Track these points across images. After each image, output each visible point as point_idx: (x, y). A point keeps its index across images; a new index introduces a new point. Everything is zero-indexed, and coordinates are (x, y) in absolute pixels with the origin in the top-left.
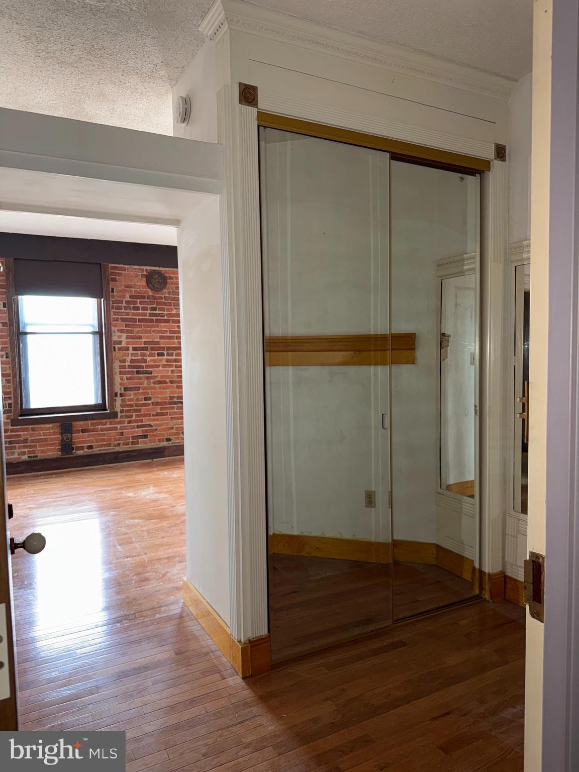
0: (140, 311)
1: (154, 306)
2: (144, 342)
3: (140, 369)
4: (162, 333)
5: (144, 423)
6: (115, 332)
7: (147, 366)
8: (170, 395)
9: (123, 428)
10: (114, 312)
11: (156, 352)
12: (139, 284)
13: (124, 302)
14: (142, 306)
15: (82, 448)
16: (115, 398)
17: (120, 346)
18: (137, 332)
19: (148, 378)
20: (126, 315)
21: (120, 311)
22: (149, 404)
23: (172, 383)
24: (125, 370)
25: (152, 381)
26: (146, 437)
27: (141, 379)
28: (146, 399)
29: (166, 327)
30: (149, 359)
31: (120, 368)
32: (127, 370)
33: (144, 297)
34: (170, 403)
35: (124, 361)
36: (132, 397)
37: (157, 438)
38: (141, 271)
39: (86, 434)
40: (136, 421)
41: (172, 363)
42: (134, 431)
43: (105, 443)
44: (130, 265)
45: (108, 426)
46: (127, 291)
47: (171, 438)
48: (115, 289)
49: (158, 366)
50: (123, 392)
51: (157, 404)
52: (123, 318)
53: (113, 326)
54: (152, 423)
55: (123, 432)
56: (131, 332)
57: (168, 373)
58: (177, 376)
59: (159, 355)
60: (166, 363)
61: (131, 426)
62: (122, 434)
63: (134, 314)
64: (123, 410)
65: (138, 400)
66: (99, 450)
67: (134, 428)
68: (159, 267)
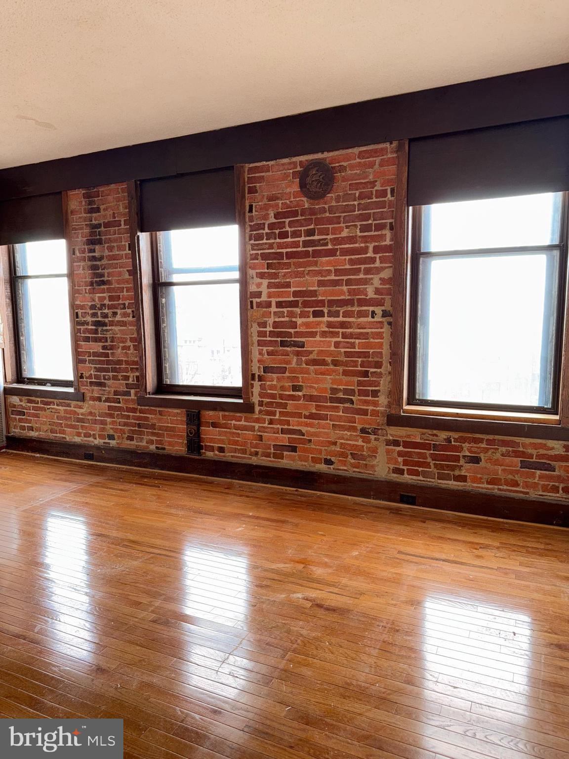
0: (289, 240)
1: (312, 227)
2: (294, 292)
3: (286, 339)
4: (322, 277)
5: (291, 427)
6: (253, 278)
7: (298, 334)
8: (331, 386)
9: (263, 429)
10: (251, 245)
11: (311, 310)
12: (288, 190)
13: (266, 226)
14: (293, 229)
15: (212, 449)
16: (252, 382)
17: (258, 300)
18: (284, 276)
19: (298, 354)
20: (268, 249)
21: (261, 242)
22: (297, 398)
23: (335, 365)
24: (265, 339)
25: (304, 359)
26: (294, 449)
27: (288, 355)
28: (295, 388)
29: (329, 263)
30: (299, 321)
31: (258, 337)
32: (269, 339)
33: (295, 214)
34: (332, 400)
35: (264, 325)
36: (275, 383)
37: (311, 456)
38: (292, 166)
39: (218, 429)
40: (280, 422)
41: (337, 330)
42: (277, 438)
43: (239, 447)
44: (276, 159)
45: (243, 423)
46: (272, 206)
47: (333, 459)
48: (254, 204)
49: (313, 335)
50: (262, 373)
51: (311, 398)
52: (264, 253)
53: (250, 268)
54: (304, 429)
55: (261, 436)
56: (275, 276)
57: (330, 347)
58: (345, 352)
59: (317, 314)
60: (327, 329)
61: (273, 428)
62: (261, 438)
63: (280, 246)
64: (262, 401)
65: (283, 388)
66: (232, 456)
67: (278, 433)
68: (323, 152)
